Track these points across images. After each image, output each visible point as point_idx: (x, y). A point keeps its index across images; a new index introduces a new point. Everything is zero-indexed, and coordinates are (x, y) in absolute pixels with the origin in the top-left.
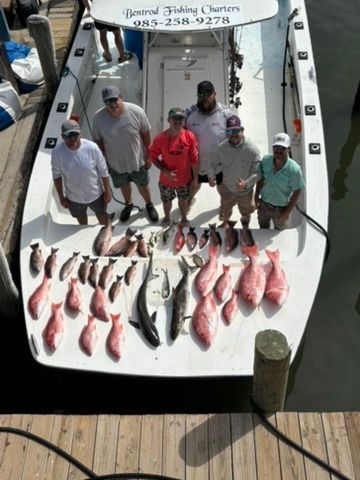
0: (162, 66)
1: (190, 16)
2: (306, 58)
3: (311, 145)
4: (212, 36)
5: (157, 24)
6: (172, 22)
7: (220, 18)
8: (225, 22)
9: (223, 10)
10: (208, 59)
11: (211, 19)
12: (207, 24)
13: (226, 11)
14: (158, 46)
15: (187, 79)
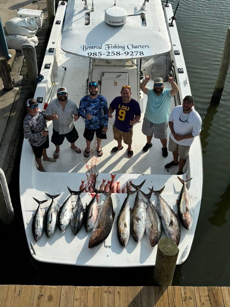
1: (121, 50)
2: (182, 72)
5: (101, 55)
6: (110, 54)
7: (138, 52)
8: (141, 54)
9: (140, 47)
10: (128, 74)
11: (133, 53)
12: (131, 55)
13: (141, 48)
14: (99, 66)
15: (115, 85)
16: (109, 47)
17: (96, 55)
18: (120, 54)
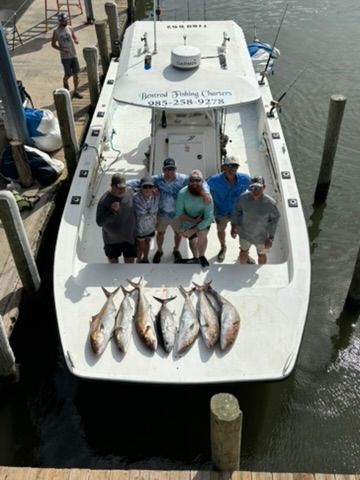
0: (167, 141)
1: (193, 98)
2: (278, 138)
3: (289, 201)
4: (206, 117)
5: (167, 104)
6: (179, 103)
7: (216, 100)
8: (221, 103)
11: (209, 101)
12: (207, 104)
13: (220, 95)
15: (187, 151)
16: (177, 94)
17: (160, 104)
18: (192, 103)
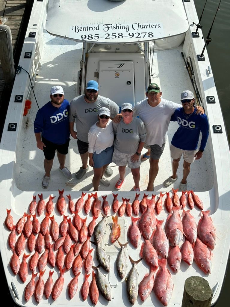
5: (98, 37)
6: (110, 36)
7: (146, 33)
8: (150, 36)
9: (148, 27)
10: (133, 62)
11: (139, 34)
12: (137, 37)
13: (150, 28)
14: (95, 52)
15: (117, 77)
16: (108, 28)
17: (92, 38)
18: (123, 37)
